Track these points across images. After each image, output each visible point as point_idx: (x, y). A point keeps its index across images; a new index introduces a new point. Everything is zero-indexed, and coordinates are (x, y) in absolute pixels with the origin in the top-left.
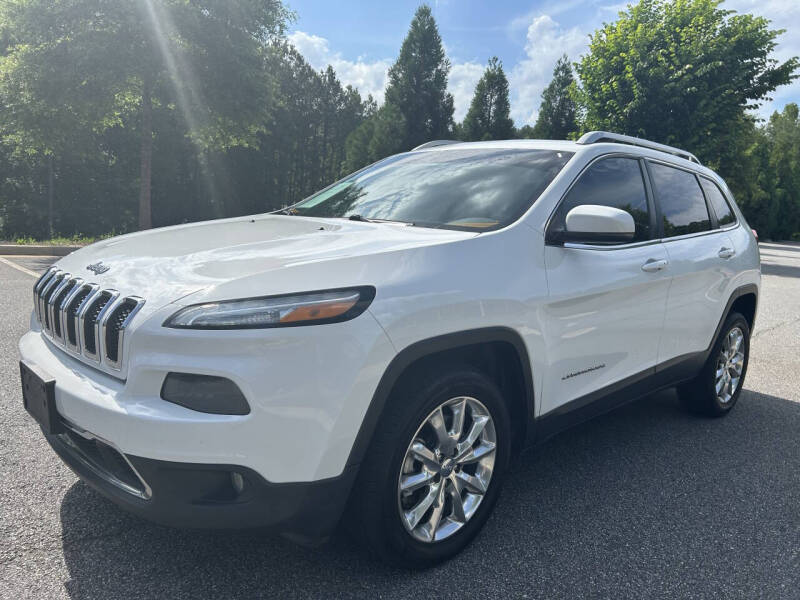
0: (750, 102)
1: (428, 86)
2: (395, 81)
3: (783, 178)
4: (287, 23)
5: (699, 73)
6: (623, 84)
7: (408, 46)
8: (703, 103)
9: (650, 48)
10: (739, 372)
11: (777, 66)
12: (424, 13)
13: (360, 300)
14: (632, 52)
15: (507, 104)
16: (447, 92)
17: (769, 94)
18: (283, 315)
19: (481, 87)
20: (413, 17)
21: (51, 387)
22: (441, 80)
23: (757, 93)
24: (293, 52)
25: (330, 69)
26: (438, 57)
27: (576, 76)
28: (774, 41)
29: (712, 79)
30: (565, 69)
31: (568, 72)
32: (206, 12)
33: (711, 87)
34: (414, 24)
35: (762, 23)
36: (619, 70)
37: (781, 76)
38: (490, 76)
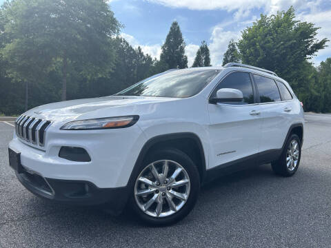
0: (308, 56)
1: (177, 53)
2: (164, 51)
3: (325, 88)
4: (120, 29)
5: (286, 45)
6: (256, 50)
7: (169, 37)
8: (288, 57)
9: (266, 36)
10: (297, 158)
11: (318, 42)
12: (175, 24)
13: (134, 120)
14: (259, 37)
15: (209, 59)
16: (185, 55)
17: (316, 53)
18: (104, 125)
19: (198, 53)
20: (171, 26)
21: (19, 155)
22: (182, 50)
23: (311, 53)
24: (124, 41)
25: (139, 47)
26: (181, 41)
27: (237, 47)
28: (316, 32)
29: (292, 47)
30: (233, 45)
31: (234, 46)
32: (89, 25)
33: (291, 51)
34: (171, 28)
35: (311, 25)
36: (254, 45)
37: (320, 46)
38: (202, 48)
